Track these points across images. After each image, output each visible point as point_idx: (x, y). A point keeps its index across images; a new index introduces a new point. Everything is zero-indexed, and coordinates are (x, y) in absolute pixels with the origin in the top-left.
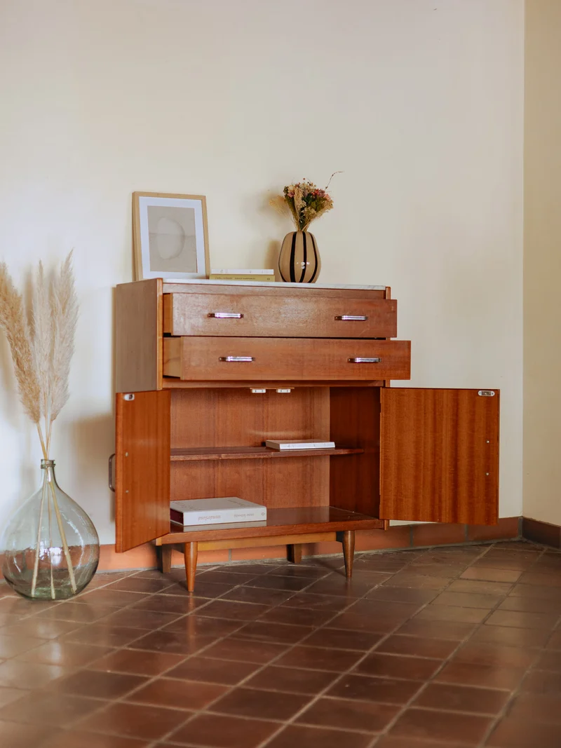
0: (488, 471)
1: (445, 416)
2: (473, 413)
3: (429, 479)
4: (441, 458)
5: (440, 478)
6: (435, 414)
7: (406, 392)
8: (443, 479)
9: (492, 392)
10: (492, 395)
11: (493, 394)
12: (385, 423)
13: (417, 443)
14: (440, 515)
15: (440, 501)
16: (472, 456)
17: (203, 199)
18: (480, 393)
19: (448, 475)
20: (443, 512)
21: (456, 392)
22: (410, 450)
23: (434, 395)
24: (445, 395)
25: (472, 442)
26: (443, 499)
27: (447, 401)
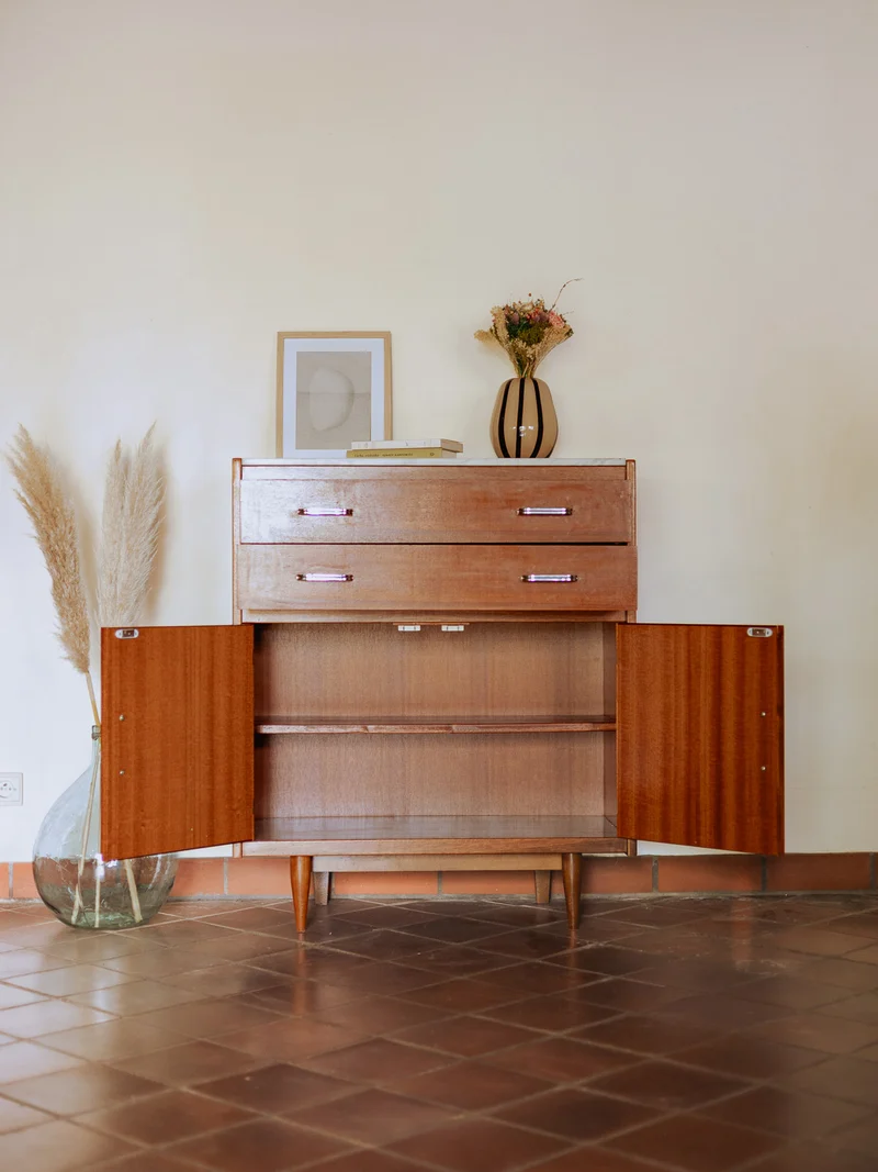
0: (764, 765)
1: (703, 671)
2: (741, 664)
3: (682, 773)
4: (698, 740)
5: (698, 773)
6: (689, 666)
7: (649, 631)
8: (702, 775)
9: (767, 630)
10: (767, 636)
11: (769, 633)
12: (623, 681)
13: (666, 713)
14: (698, 834)
15: (698, 812)
16: (741, 735)
17: (387, 337)
18: (750, 632)
19: (708, 769)
20: (703, 829)
21: (719, 629)
22: (656, 725)
23: (688, 634)
24: (703, 635)
25: (741, 714)
26: (702, 808)
27: (705, 644)
